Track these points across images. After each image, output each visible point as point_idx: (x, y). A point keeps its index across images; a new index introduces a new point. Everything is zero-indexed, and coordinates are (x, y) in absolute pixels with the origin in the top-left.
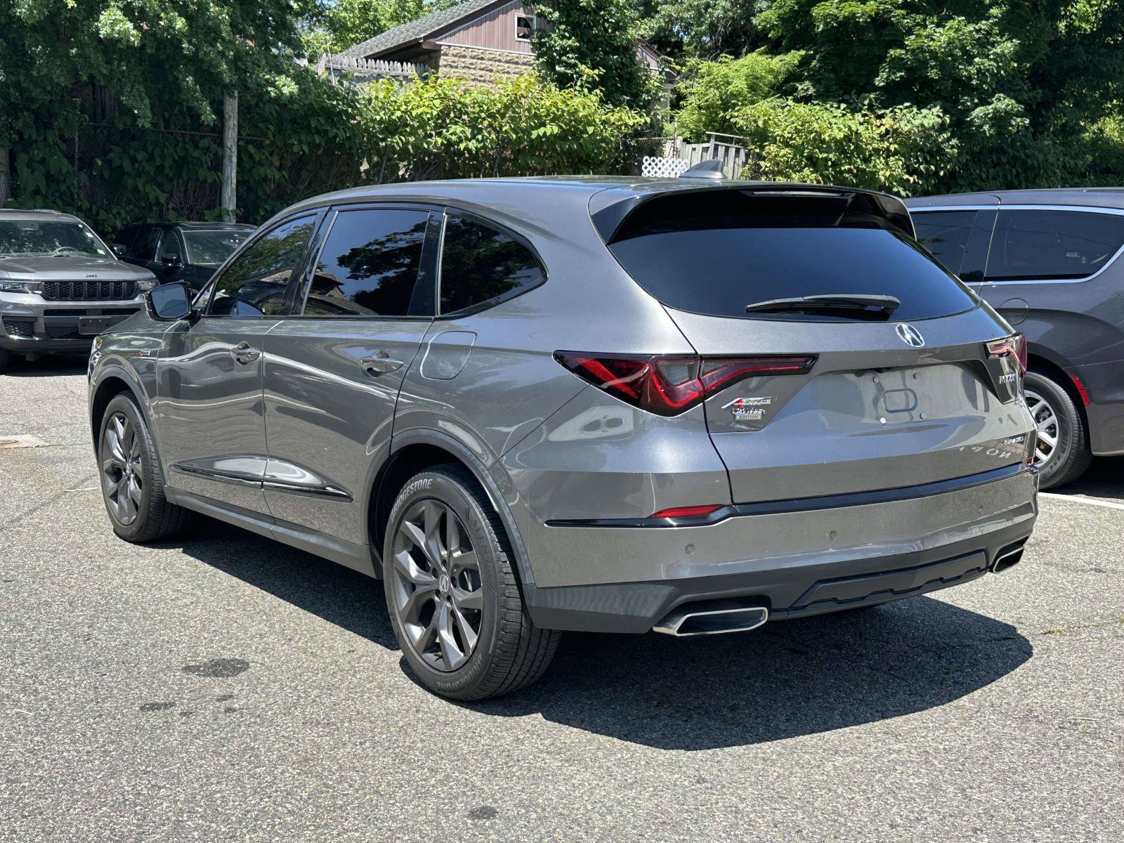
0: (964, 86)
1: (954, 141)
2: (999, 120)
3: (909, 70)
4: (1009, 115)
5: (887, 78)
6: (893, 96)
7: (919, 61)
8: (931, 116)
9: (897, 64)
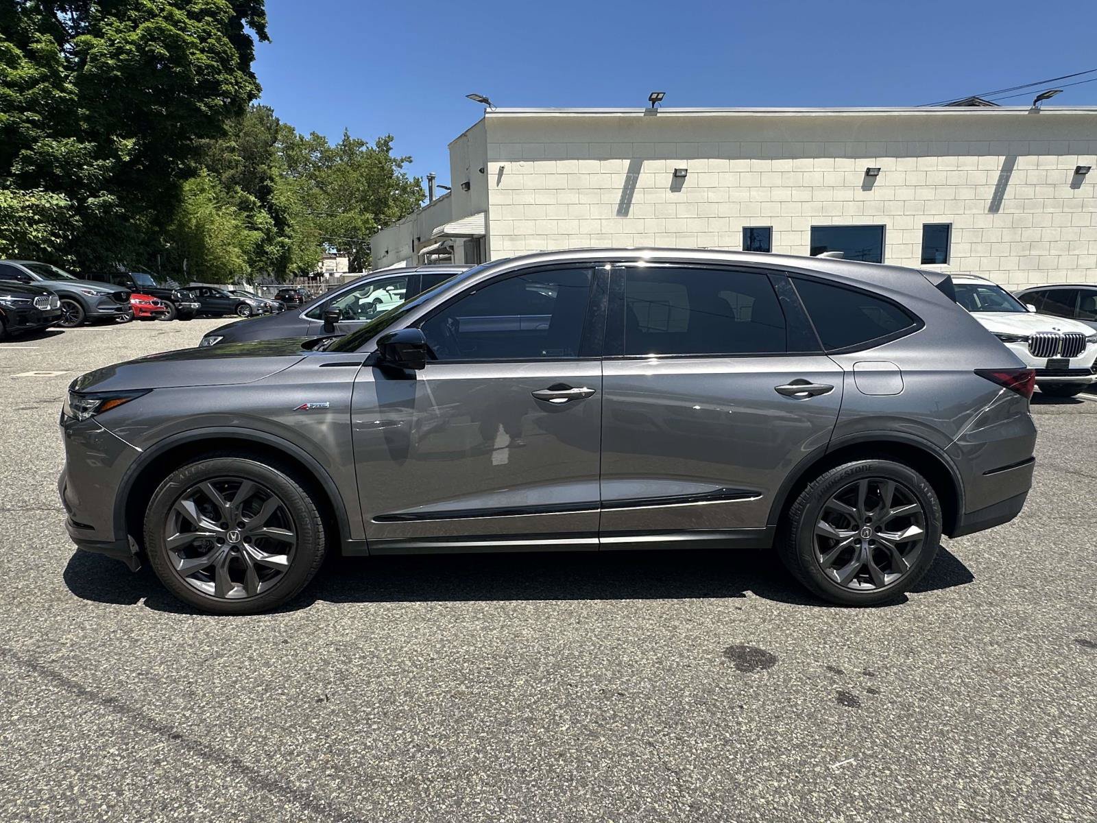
0: (79, 183)
1: (77, 218)
2: (106, 207)
3: (38, 166)
4: (111, 205)
5: (22, 169)
6: (26, 183)
7: (46, 160)
8: (60, 200)
9: (27, 160)
